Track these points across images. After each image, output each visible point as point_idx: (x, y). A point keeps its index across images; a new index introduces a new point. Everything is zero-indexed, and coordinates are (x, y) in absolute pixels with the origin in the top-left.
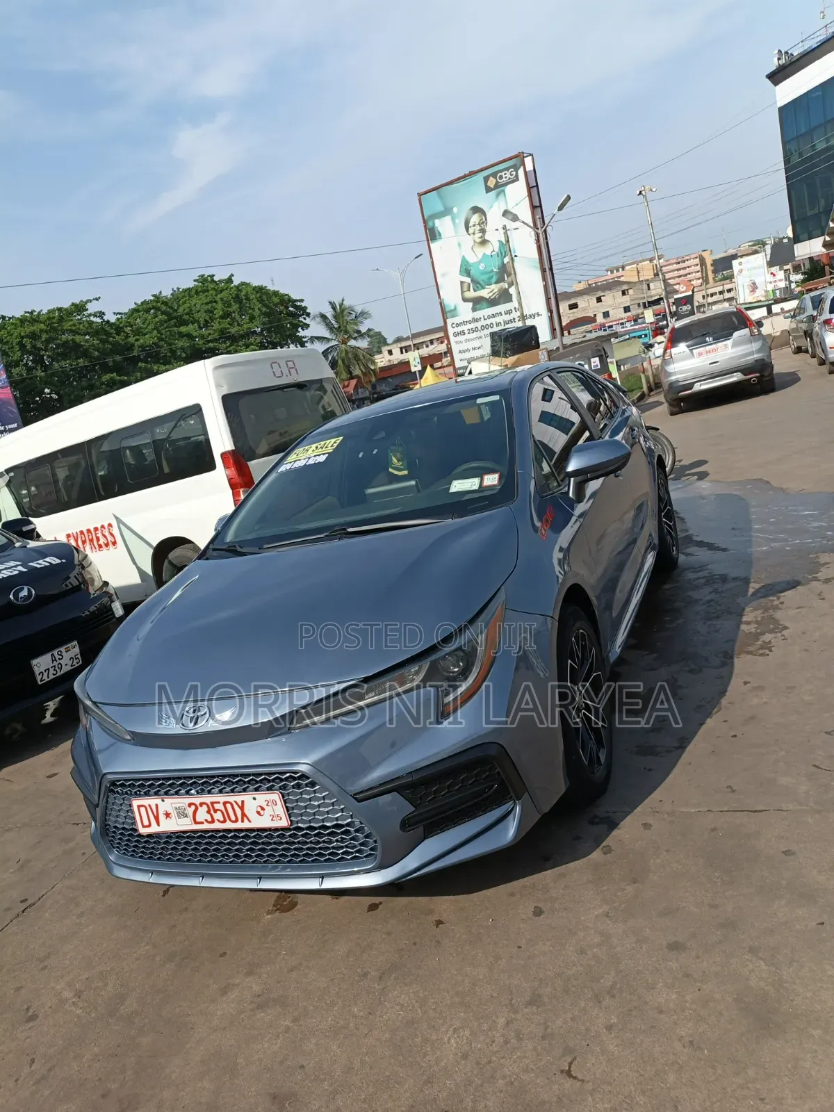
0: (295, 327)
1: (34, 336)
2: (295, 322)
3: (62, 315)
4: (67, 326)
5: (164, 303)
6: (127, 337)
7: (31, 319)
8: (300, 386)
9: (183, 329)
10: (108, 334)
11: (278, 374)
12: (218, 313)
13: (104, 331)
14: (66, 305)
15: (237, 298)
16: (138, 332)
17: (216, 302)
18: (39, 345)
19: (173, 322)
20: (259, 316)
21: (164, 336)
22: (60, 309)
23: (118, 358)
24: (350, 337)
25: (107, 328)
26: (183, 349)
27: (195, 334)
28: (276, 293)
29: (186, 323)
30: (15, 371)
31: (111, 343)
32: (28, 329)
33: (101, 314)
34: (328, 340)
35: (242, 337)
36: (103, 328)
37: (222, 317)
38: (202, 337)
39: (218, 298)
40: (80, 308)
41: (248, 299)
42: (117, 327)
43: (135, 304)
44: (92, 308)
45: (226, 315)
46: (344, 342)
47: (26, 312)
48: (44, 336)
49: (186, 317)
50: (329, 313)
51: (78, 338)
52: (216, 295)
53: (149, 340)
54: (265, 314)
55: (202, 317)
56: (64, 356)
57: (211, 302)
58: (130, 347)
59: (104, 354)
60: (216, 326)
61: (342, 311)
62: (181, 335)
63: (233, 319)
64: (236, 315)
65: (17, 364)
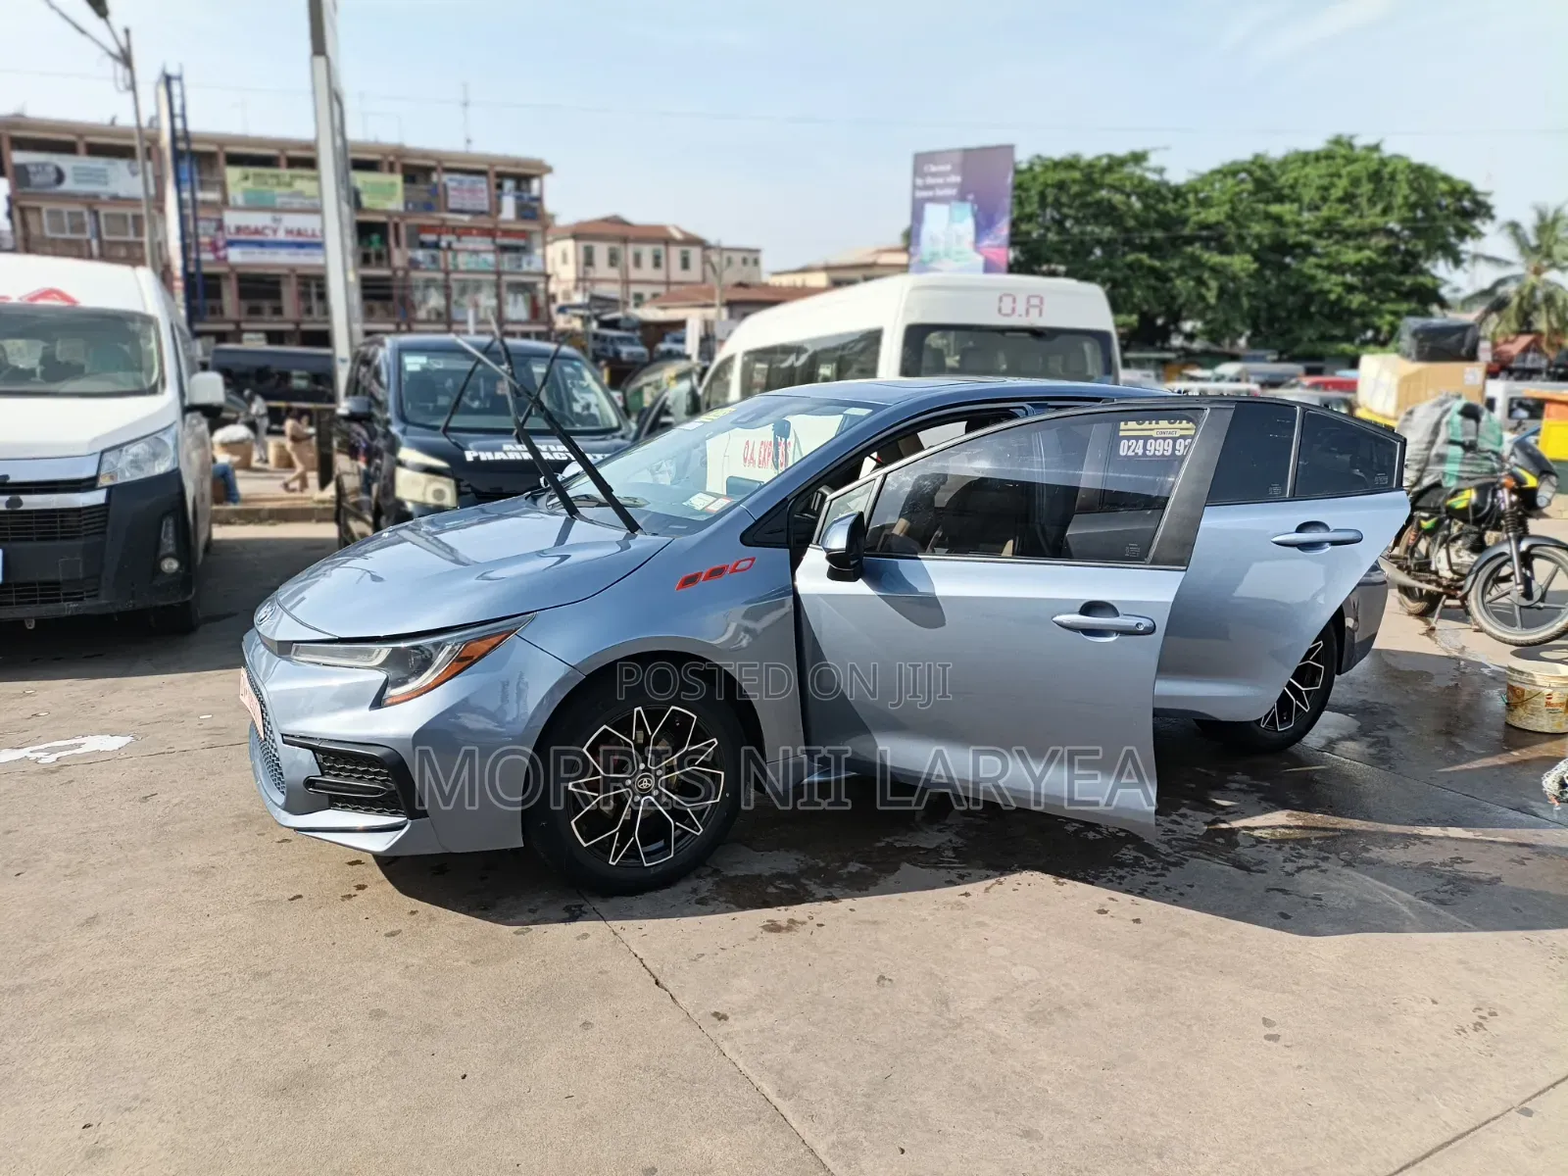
0: (1462, 234)
1: (1061, 186)
2: (1464, 225)
3: (1115, 164)
4: (1109, 179)
5: (1264, 167)
6: (1186, 205)
7: (1070, 164)
8: (1037, 333)
9: (1275, 208)
10: (1163, 199)
11: (1006, 309)
12: (1337, 193)
13: (1154, 193)
14: (1121, 151)
15: (1376, 177)
16: (1204, 203)
17: (1340, 176)
18: (1064, 199)
19: (1265, 195)
20: (1400, 208)
21: (1237, 214)
22: (1110, 157)
23: (1159, 234)
24: (1553, 265)
25: (1164, 191)
26: (1258, 238)
27: (1288, 218)
28: (1446, 179)
29: (1280, 199)
30: (1024, 227)
31: (1157, 211)
32: (1063, 175)
33: (1161, 171)
34: (1508, 263)
35: (1361, 234)
36: (1158, 192)
37: (1341, 200)
38: (1298, 225)
39: (1344, 172)
40: (1138, 158)
41: (1392, 177)
42: (1178, 193)
43: (1221, 163)
44: (1154, 161)
45: (1348, 198)
46: (1537, 272)
47: (1068, 154)
48: (1075, 189)
49: (1287, 191)
50: (1528, 222)
51: (1118, 198)
52: (1345, 166)
53: (1212, 215)
54: (1413, 207)
55: (1309, 194)
56: (1096, 218)
57: (1332, 175)
58: (1184, 221)
59: (1144, 225)
60: (1325, 212)
61: (1555, 221)
62: (1268, 216)
63: (1357, 207)
64: (1363, 202)
65: (1030, 218)
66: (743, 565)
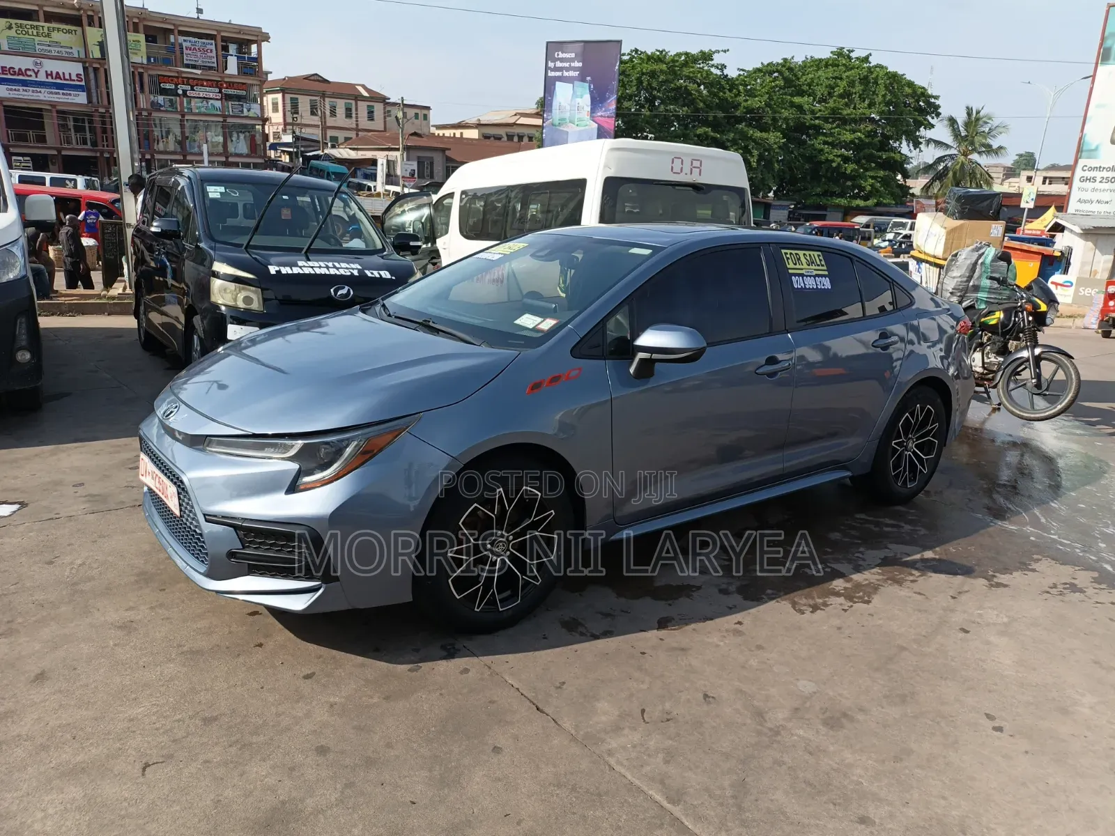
0: (918, 124)
1: (653, 74)
2: (920, 118)
3: (691, 59)
4: (686, 71)
5: (790, 69)
6: (738, 94)
7: (659, 58)
8: (697, 187)
9: (797, 100)
10: (722, 89)
11: (677, 169)
12: (840, 90)
14: (694, 50)
15: (865, 80)
16: (751, 94)
17: (841, 79)
18: (655, 84)
19: (790, 90)
20: (880, 104)
21: (773, 103)
22: (687, 54)
23: (720, 114)
24: (974, 150)
25: (723, 82)
26: (786, 120)
27: (806, 107)
28: (910, 84)
29: (801, 93)
30: (626, 104)
31: (719, 98)
33: (723, 67)
34: (948, 146)
35: (855, 121)
36: (719, 83)
37: (841, 96)
38: (813, 112)
39: (844, 76)
40: (706, 57)
41: (876, 83)
42: (732, 84)
43: (762, 63)
44: (717, 59)
45: (846, 95)
46: (965, 155)
47: (657, 50)
48: (662, 77)
49: (805, 88)
50: (961, 118)
51: (692, 86)
52: (845, 72)
53: (755, 103)
54: (888, 104)
55: (820, 91)
56: (674, 100)
57: (836, 78)
58: (736, 107)
59: (709, 107)
60: (831, 104)
61: (977, 119)
62: (792, 105)
63: (851, 101)
64: (856, 98)
65: (630, 98)
66: (573, 373)
